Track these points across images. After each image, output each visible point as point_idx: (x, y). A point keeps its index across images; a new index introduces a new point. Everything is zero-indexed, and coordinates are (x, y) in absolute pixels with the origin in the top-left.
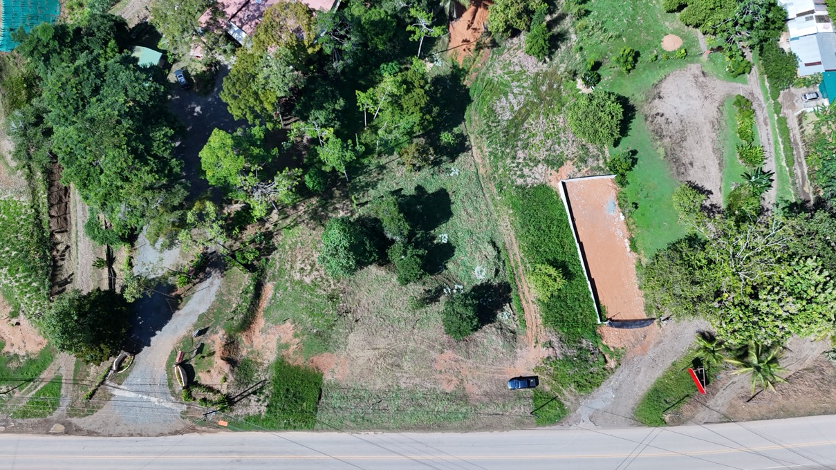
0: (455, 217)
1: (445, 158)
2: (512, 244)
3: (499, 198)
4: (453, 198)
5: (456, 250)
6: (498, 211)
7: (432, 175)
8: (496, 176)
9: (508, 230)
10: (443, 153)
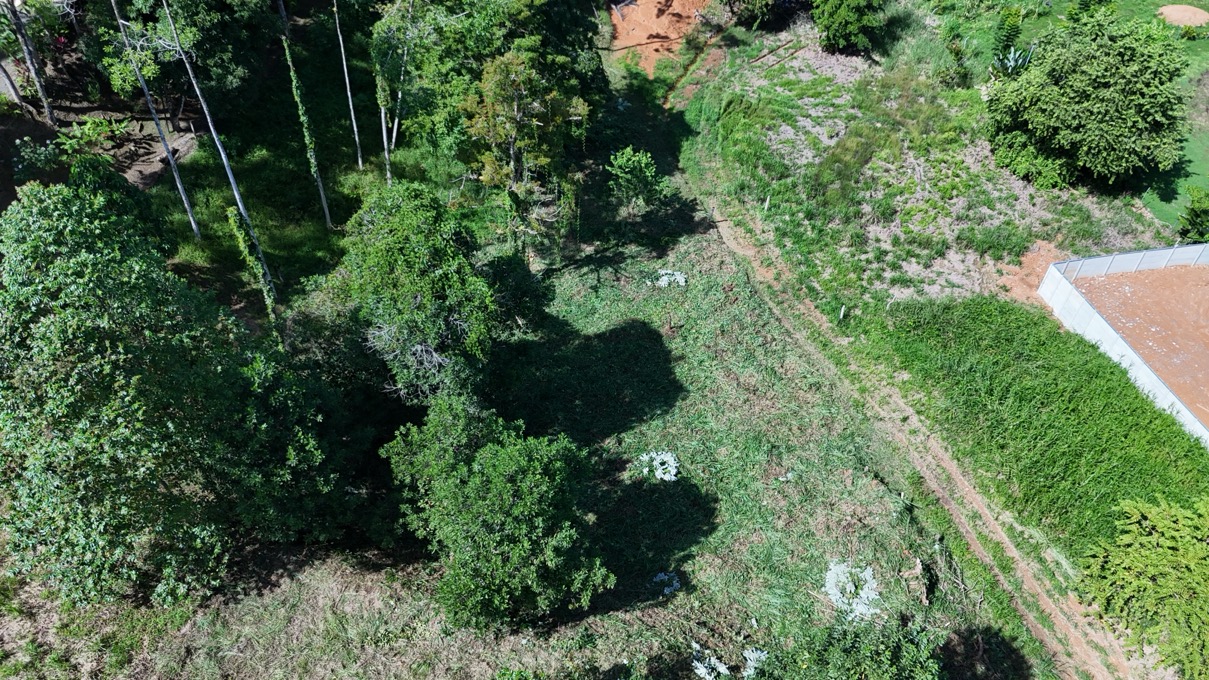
0: (694, 396)
1: (633, 249)
2: (949, 479)
3: (845, 341)
4: (675, 346)
5: (722, 506)
6: (854, 378)
7: (595, 289)
8: (816, 285)
9: (914, 432)
10: (623, 235)
